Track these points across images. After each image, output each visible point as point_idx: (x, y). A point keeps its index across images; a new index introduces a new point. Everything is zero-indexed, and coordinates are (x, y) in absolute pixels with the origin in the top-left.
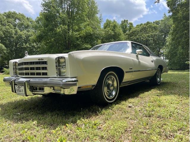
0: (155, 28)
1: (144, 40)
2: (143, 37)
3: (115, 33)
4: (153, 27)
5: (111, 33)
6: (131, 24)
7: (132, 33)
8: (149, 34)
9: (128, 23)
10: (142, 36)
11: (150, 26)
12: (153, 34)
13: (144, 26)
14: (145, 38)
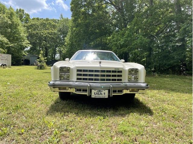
0: (54, 27)
1: (44, 35)
2: (42, 33)
3: (13, 22)
4: (52, 25)
5: (7, 21)
6: (28, 15)
7: (31, 25)
8: (49, 31)
9: (25, 13)
10: (42, 31)
11: (49, 23)
12: (53, 32)
13: (44, 22)
14: (45, 34)
